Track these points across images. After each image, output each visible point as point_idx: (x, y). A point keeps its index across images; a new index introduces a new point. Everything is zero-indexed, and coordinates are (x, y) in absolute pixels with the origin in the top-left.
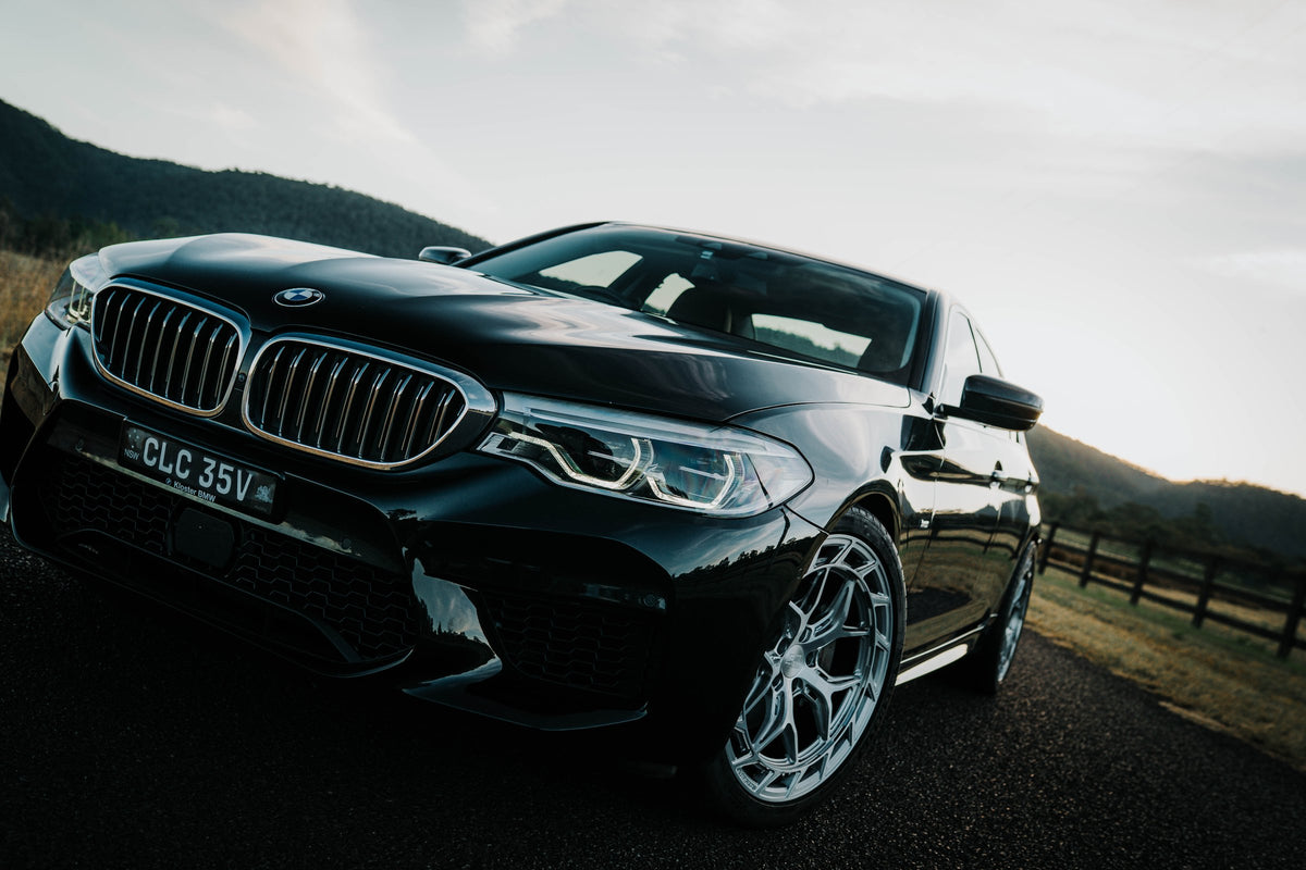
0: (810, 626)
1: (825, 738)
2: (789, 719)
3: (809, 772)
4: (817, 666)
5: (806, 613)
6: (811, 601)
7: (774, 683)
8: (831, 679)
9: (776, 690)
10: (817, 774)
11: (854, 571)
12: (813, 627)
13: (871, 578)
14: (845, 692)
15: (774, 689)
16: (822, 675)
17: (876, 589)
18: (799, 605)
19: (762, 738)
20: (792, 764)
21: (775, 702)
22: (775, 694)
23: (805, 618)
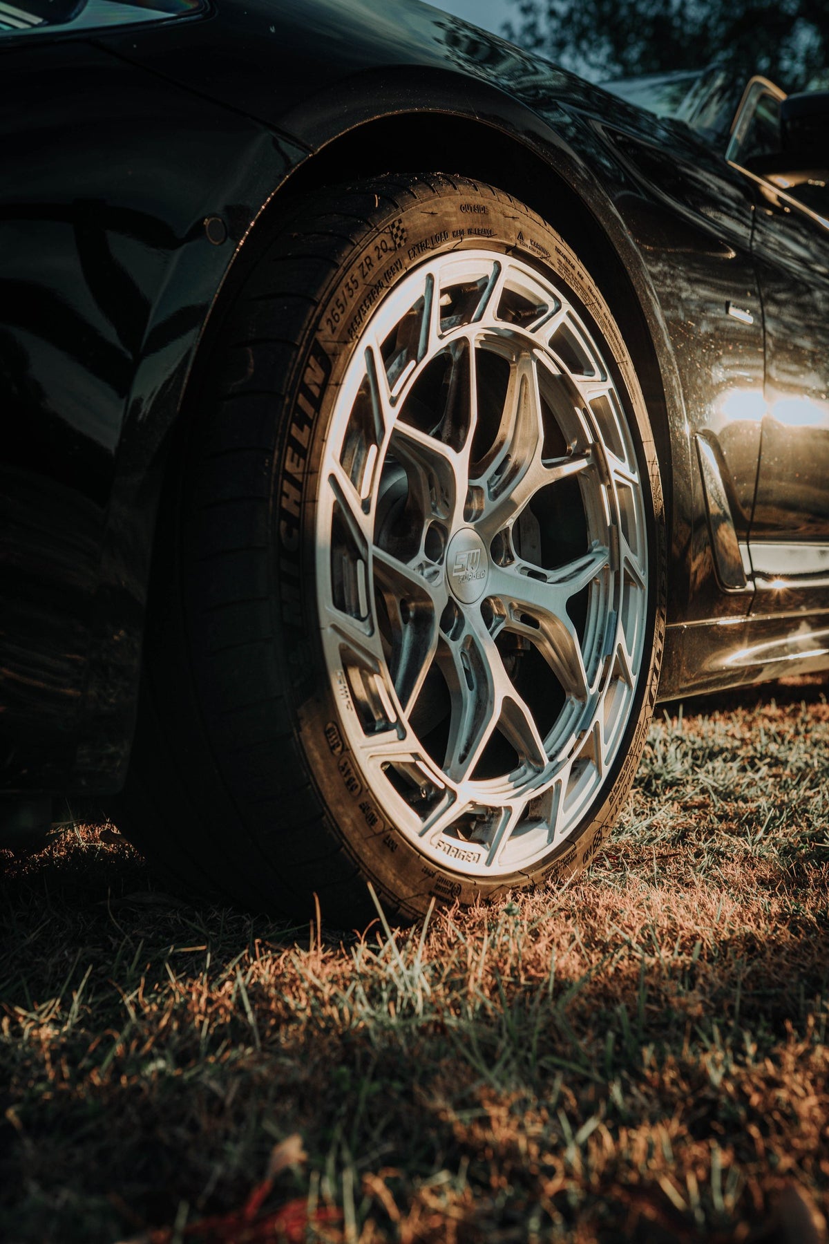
0: (476, 482)
1: (581, 695)
2: (503, 687)
3: (576, 771)
4: (518, 561)
5: (458, 448)
6: (461, 420)
7: (445, 626)
8: (553, 575)
9: (454, 638)
10: (590, 767)
11: (525, 332)
12: (482, 482)
13: (562, 343)
14: (587, 589)
15: (447, 637)
16: (533, 574)
17: (579, 365)
18: (438, 436)
19: (459, 749)
20: (539, 772)
21: (459, 663)
22: (455, 647)
23: (459, 461)
